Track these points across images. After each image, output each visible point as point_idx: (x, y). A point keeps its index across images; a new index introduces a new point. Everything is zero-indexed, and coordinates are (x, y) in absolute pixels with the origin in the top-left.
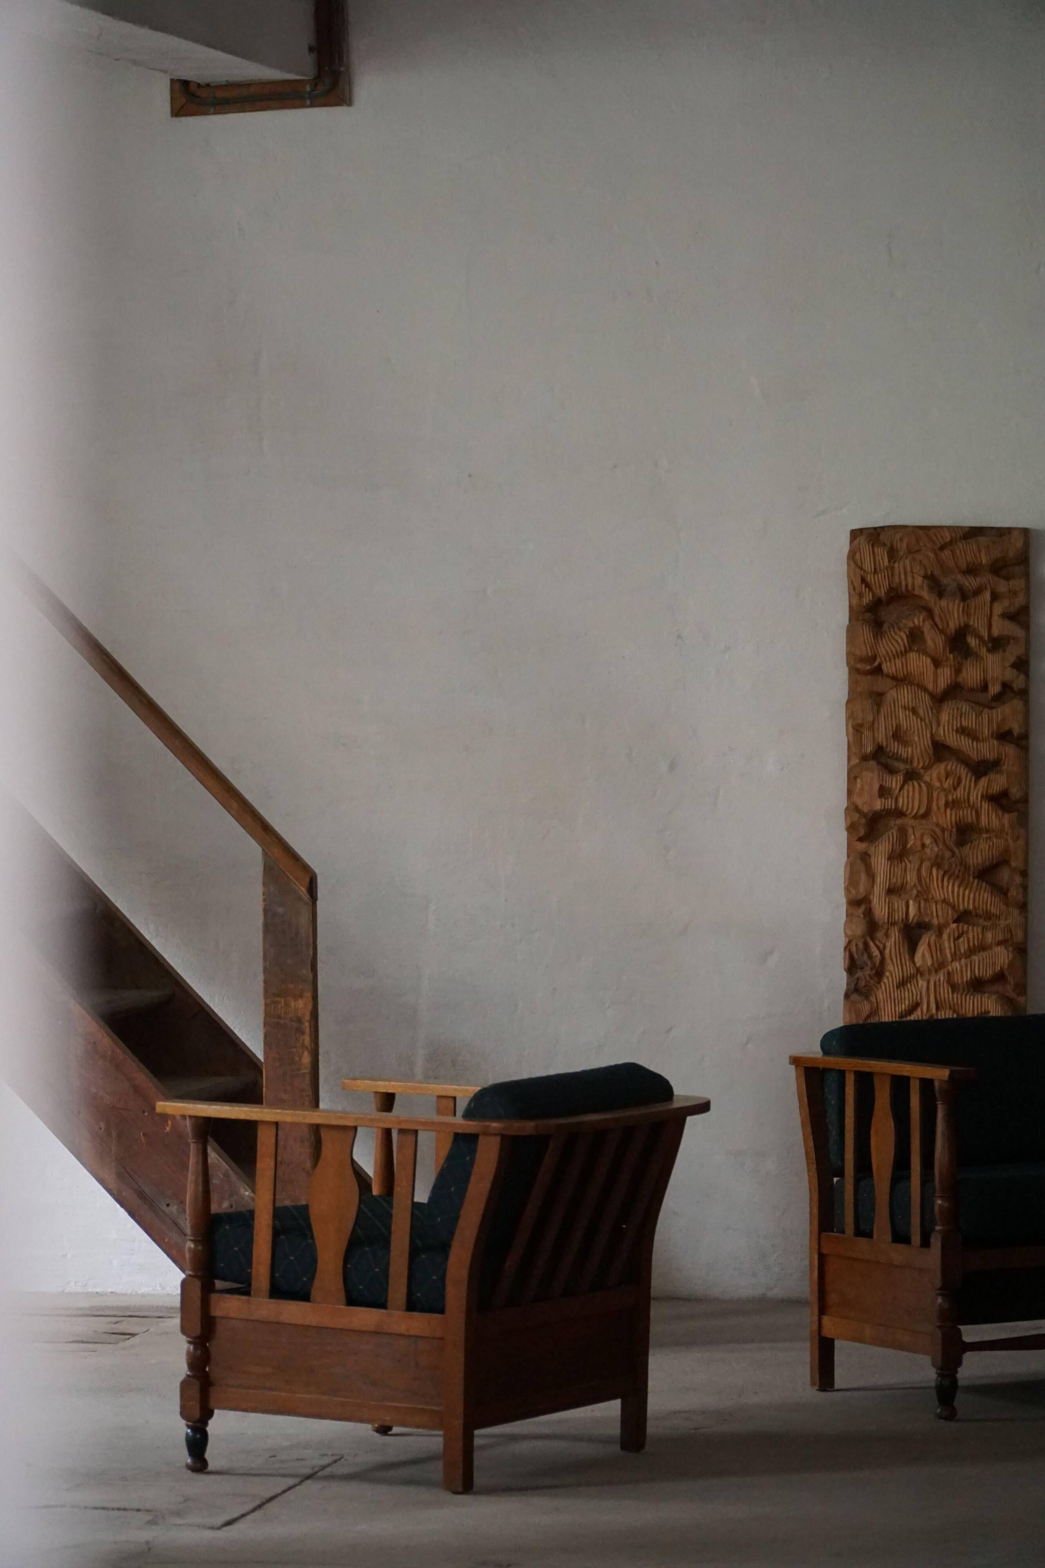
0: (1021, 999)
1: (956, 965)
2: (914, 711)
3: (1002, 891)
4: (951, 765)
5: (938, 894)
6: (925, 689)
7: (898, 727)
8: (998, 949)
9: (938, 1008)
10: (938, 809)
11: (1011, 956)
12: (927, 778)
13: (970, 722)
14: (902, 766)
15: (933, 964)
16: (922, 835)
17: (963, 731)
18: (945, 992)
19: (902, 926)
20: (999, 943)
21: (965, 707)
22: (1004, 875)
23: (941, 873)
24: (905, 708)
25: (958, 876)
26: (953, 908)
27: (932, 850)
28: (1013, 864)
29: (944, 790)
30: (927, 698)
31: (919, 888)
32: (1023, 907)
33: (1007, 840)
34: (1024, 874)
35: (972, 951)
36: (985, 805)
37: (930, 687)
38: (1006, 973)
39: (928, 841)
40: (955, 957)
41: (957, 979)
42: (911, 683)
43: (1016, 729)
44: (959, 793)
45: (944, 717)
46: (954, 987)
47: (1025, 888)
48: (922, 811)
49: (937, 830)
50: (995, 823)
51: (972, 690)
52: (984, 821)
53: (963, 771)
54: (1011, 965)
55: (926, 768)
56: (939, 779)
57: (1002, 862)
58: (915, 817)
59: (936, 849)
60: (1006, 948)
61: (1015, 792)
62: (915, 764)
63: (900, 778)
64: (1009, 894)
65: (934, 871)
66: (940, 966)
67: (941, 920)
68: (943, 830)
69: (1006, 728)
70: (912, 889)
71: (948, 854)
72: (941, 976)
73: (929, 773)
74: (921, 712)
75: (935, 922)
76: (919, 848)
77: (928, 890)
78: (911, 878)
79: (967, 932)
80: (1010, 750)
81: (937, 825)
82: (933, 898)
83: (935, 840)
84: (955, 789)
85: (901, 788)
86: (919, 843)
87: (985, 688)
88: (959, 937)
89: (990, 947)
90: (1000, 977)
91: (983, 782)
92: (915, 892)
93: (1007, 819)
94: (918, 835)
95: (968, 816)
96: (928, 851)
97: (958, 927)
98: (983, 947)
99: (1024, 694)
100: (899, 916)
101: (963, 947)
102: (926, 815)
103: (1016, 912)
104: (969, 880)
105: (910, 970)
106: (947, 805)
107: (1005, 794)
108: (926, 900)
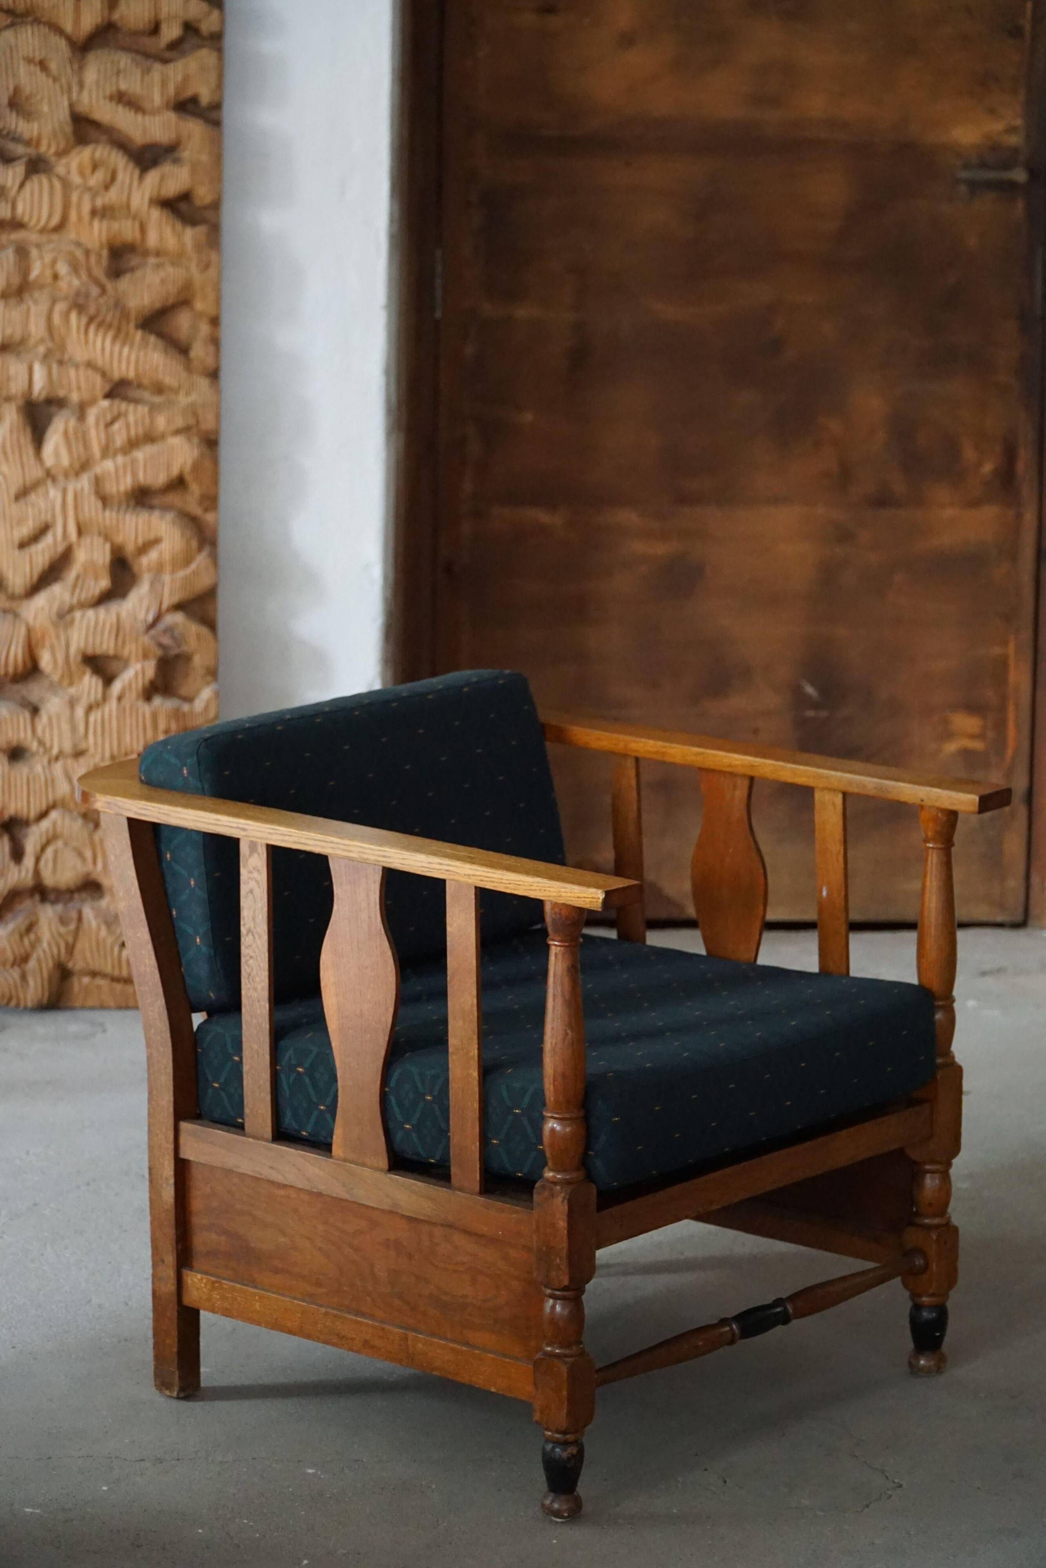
0: (209, 517)
1: (108, 465)
2: (43, 65)
3: (182, 349)
4: (101, 151)
5: (77, 351)
6: (59, 30)
7: (17, 90)
8: (176, 441)
9: (80, 533)
10: (80, 218)
11: (196, 452)
12: (60, 169)
13: (131, 83)
14: (20, 149)
15: (71, 465)
16: (54, 262)
17: (121, 98)
18: (91, 507)
19: (20, 402)
20: (177, 432)
21: (124, 60)
22: (183, 322)
23: (84, 320)
24: (29, 61)
25: (110, 326)
26: (104, 374)
27: (70, 282)
28: (199, 305)
29: (90, 189)
30: (63, 44)
31: (50, 344)
32: (214, 375)
33: (188, 269)
34: (215, 322)
35: (133, 444)
36: (156, 214)
37: (68, 27)
38: (188, 478)
39: (63, 269)
40: (106, 452)
41: (112, 488)
42: (37, 21)
43: (205, 97)
44: (113, 196)
45: (91, 75)
46: (105, 500)
47: (215, 342)
48: (55, 220)
49: (79, 254)
50: (171, 242)
51: (135, 33)
52: (152, 240)
53: (118, 160)
54: (196, 467)
55: (60, 154)
56: (82, 173)
57: (183, 301)
58: (42, 231)
59: (76, 282)
60: (189, 439)
61: (203, 195)
62: (43, 148)
63: (19, 169)
64: (192, 354)
65: (73, 316)
66: (83, 466)
67: (86, 396)
68: (87, 253)
69: (189, 93)
70: (36, 346)
71: (95, 291)
72: (85, 482)
73: (64, 161)
74: (53, 66)
75: (75, 397)
76: (49, 280)
77: (63, 348)
78: (37, 329)
79: (126, 415)
80: (194, 128)
81: (78, 244)
82: (70, 359)
83: (75, 268)
84: (107, 188)
85: (22, 185)
86: (48, 273)
87: (155, 29)
88: (112, 422)
89: (163, 437)
90: (179, 483)
91: (153, 177)
92: (41, 349)
93: (190, 235)
94: (48, 258)
95: (127, 231)
96: (63, 285)
97: (111, 406)
98: (150, 438)
99: (216, 40)
100: (17, 387)
101: (119, 440)
102: (60, 227)
103: (203, 383)
104: (127, 334)
105: (37, 473)
106: (94, 213)
107: (186, 197)
108: (61, 363)
